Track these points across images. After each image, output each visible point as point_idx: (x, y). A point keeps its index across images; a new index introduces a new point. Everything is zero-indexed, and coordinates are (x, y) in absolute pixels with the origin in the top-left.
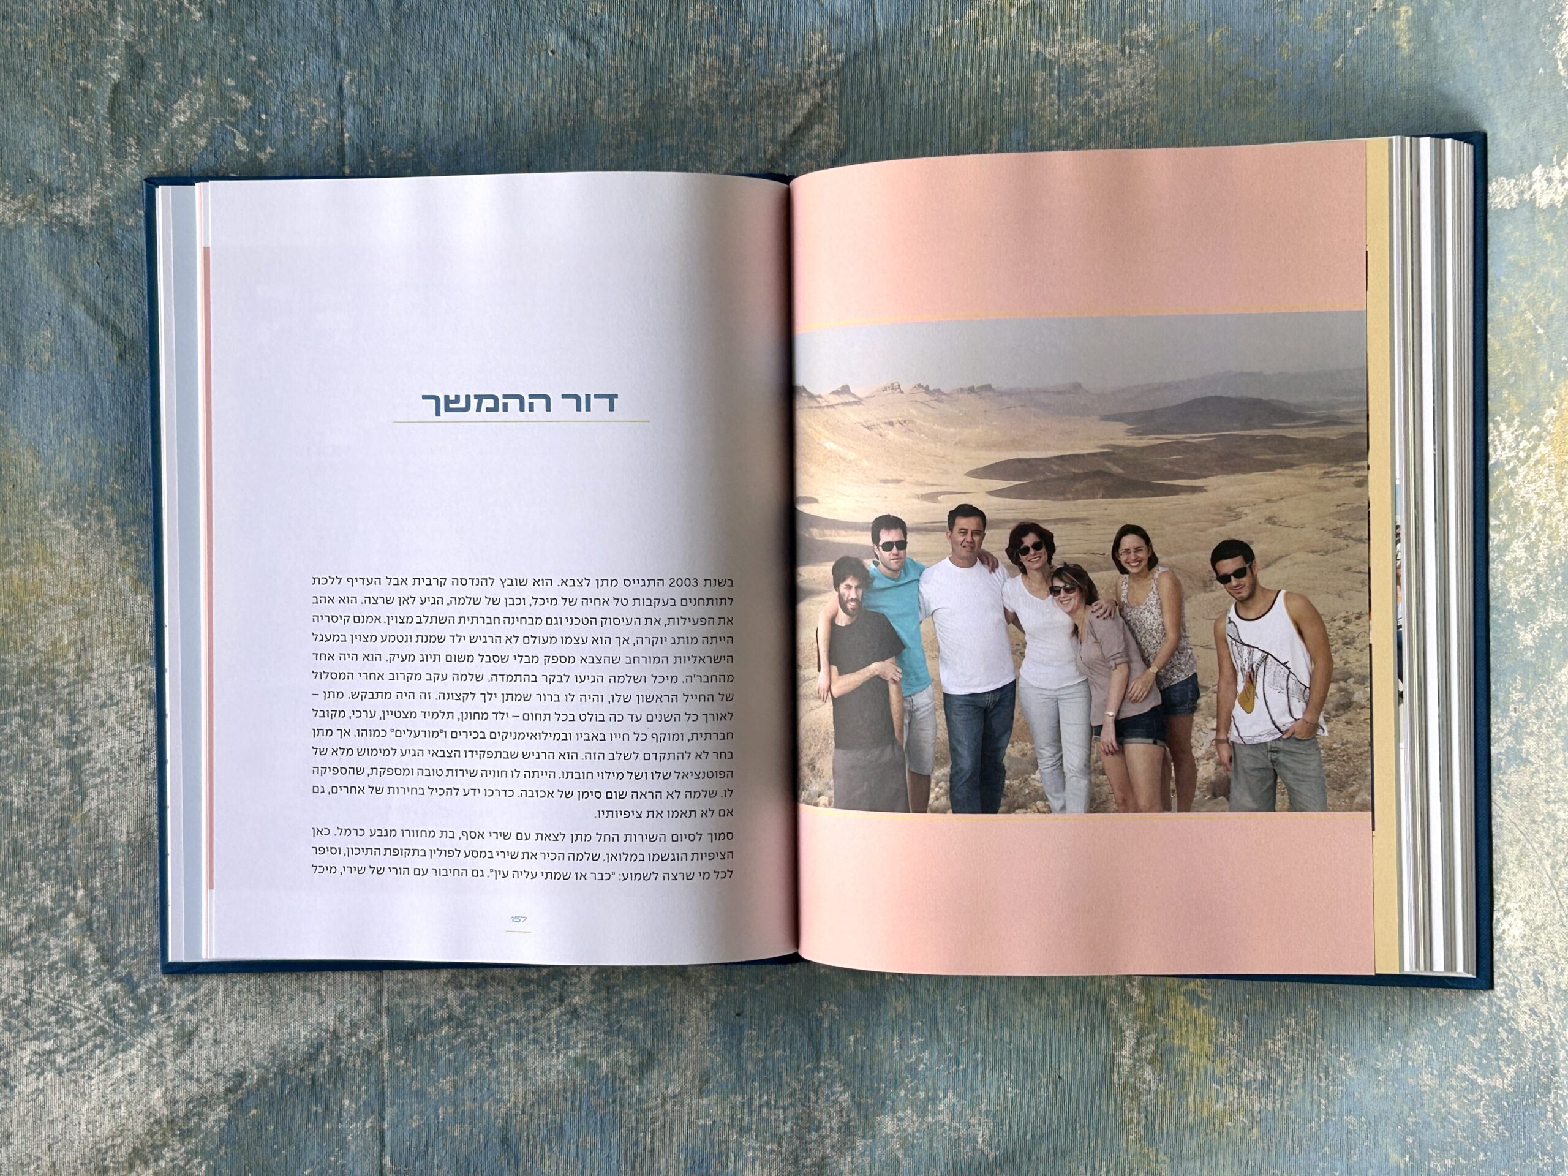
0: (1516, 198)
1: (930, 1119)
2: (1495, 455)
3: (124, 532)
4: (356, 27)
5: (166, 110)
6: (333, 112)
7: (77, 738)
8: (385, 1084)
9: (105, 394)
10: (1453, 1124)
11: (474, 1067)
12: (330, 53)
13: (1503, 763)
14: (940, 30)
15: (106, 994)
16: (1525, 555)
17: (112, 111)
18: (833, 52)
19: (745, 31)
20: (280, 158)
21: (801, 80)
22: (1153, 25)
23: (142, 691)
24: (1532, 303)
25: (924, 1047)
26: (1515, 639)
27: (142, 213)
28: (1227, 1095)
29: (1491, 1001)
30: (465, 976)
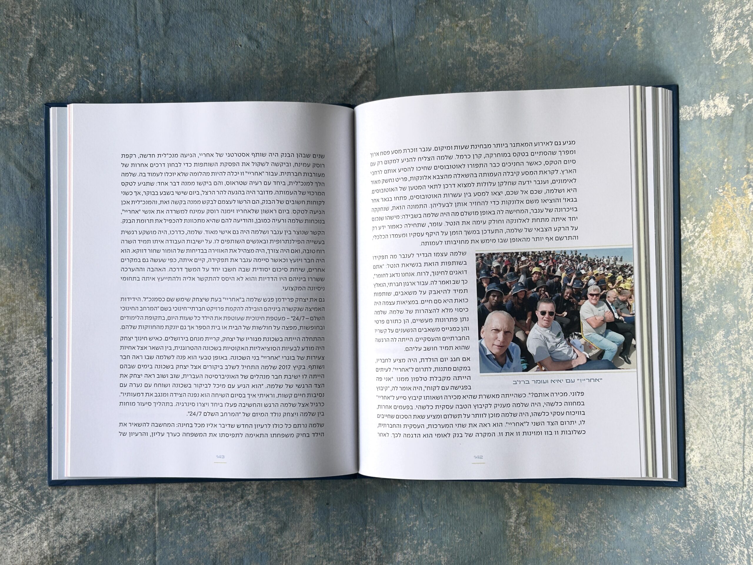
0: (693, 115)
1: (419, 554)
2: (685, 234)
3: (32, 271)
4: (147, 34)
5: (55, 71)
6: (135, 73)
7: (8, 371)
8: (157, 539)
9: (24, 206)
10: (667, 551)
11: (200, 530)
12: (134, 45)
13: (689, 380)
14: (423, 37)
15: (21, 495)
16: (698, 281)
17: (29, 71)
18: (373, 48)
19: (332, 37)
20: (110, 94)
21: (358, 60)
22: (523, 36)
23: (40, 348)
24: (701, 164)
25: (416, 519)
26: (694, 320)
27: (43, 119)
28: (560, 541)
29: (684, 492)
30: (196, 486)
